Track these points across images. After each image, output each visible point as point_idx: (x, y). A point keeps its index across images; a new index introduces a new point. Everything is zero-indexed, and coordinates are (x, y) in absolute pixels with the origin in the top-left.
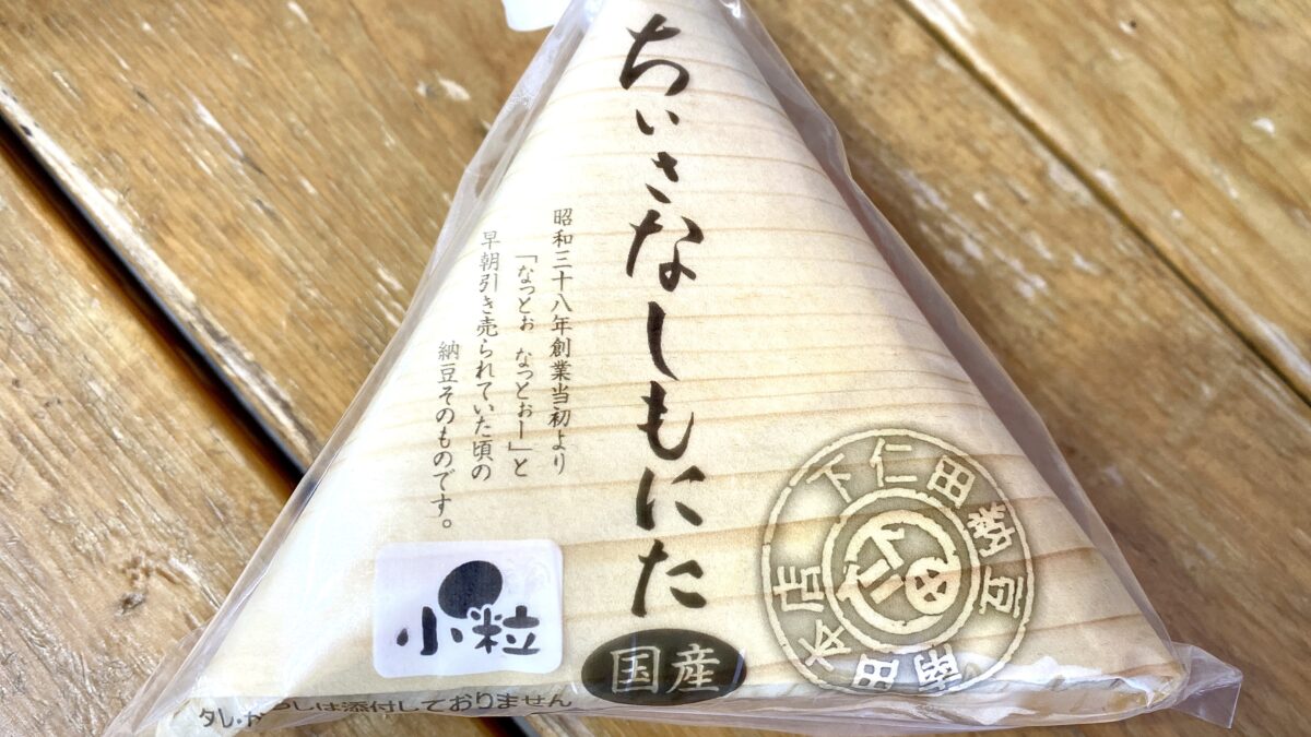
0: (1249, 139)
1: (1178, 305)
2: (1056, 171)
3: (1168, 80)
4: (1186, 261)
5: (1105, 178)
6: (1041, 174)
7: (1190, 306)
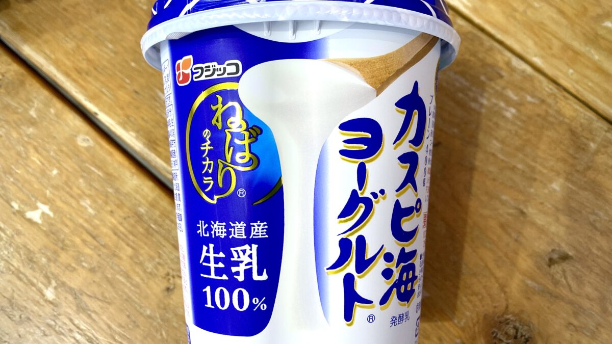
0: (601, 32)
1: (576, 110)
2: (515, 62)
3: (561, 12)
4: (577, 90)
5: (537, 61)
6: (508, 64)
7: (581, 110)
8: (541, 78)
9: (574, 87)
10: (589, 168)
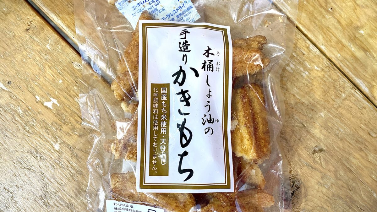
0: (358, 36)
1: (338, 76)
2: (312, 46)
3: (339, 22)
4: (341, 66)
5: (323, 48)
6: (308, 48)
7: (341, 76)
8: (324, 57)
9: (339, 64)
10: (340, 107)
